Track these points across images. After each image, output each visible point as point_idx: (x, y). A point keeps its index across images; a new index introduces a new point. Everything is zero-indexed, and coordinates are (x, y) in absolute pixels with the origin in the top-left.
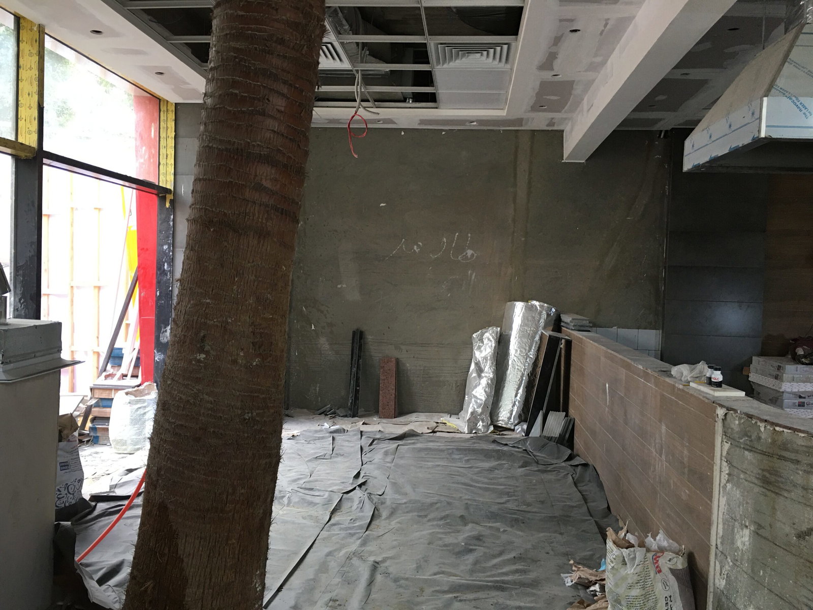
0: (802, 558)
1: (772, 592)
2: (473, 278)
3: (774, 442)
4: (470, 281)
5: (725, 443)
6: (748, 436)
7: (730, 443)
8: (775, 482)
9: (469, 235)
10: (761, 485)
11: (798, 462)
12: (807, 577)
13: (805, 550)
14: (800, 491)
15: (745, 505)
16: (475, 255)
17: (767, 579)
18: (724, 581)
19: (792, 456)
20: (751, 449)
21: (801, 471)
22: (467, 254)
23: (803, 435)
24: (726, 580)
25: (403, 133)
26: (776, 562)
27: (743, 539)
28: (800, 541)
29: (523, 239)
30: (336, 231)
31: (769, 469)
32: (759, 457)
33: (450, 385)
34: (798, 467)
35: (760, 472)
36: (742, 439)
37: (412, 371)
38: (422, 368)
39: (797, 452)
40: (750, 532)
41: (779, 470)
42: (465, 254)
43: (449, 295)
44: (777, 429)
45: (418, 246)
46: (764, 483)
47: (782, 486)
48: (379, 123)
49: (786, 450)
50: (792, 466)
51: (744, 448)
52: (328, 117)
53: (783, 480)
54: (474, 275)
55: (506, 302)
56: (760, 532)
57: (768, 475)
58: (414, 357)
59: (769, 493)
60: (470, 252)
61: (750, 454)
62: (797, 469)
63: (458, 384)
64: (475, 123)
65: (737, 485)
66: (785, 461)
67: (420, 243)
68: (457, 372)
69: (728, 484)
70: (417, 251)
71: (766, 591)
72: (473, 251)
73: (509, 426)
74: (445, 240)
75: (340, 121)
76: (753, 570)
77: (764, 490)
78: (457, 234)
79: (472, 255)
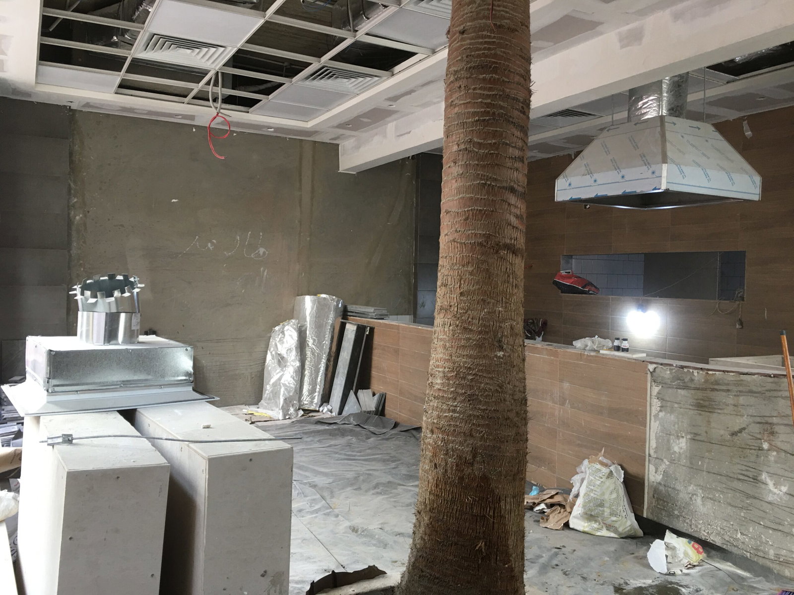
0: (736, 447)
1: (711, 473)
2: (265, 274)
3: (706, 381)
4: (263, 277)
5: (654, 387)
6: (680, 380)
7: (661, 386)
8: (709, 405)
9: (261, 234)
10: (696, 408)
11: (728, 390)
12: (740, 457)
13: (738, 441)
14: (731, 408)
15: (680, 424)
16: (267, 252)
17: (705, 466)
18: (661, 476)
19: (724, 388)
20: (685, 387)
21: (732, 395)
22: (259, 252)
23: (733, 374)
24: (663, 475)
25: (194, 130)
26: (713, 454)
27: (680, 445)
28: (733, 438)
29: (309, 239)
30: (122, 226)
31: (703, 398)
32: (693, 392)
33: (245, 377)
34: (729, 393)
35: (694, 401)
36: (674, 382)
37: (208, 368)
38: (218, 364)
39: (728, 384)
40: (687, 440)
41: (712, 397)
42: (257, 252)
43: (243, 291)
44: (710, 372)
45: (213, 244)
46: (698, 407)
47: (715, 407)
48: (177, 118)
49: (719, 384)
50: (724, 394)
51: (676, 388)
52: (123, 105)
53: (717, 403)
54: (266, 271)
55: (295, 297)
56: (697, 438)
57: (701, 402)
58: (210, 354)
59: (703, 413)
60: (262, 250)
61: (683, 391)
62: (729, 395)
63: (253, 376)
64: (273, 130)
65: (672, 411)
66: (718, 391)
67: (215, 241)
68: (252, 364)
69: (660, 413)
70: (211, 248)
71: (705, 473)
72: (265, 249)
73: (312, 408)
74: (238, 238)
75: (135, 111)
76: (691, 463)
77: (698, 412)
78: (250, 233)
79: (264, 253)
